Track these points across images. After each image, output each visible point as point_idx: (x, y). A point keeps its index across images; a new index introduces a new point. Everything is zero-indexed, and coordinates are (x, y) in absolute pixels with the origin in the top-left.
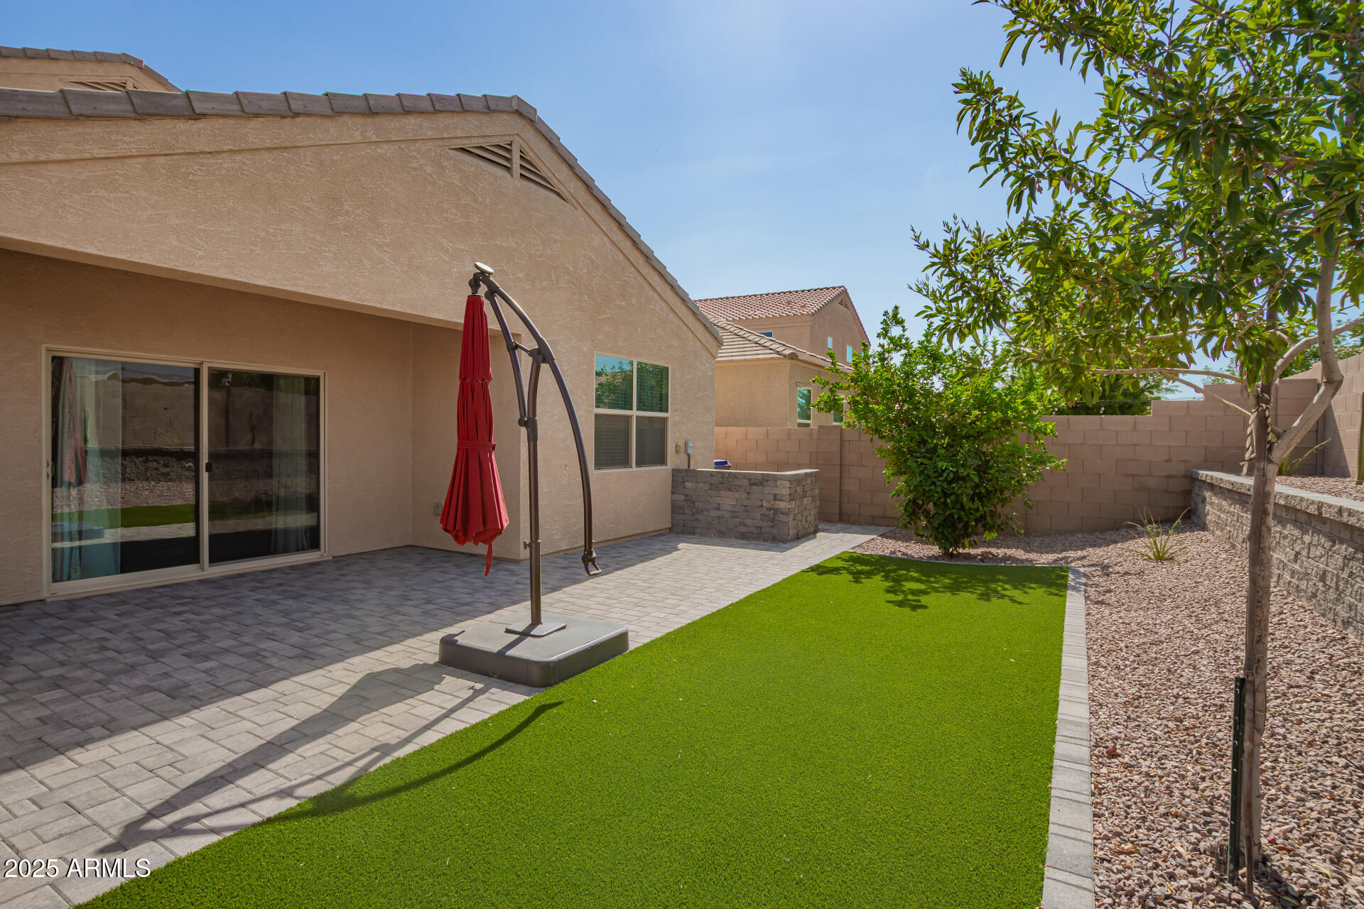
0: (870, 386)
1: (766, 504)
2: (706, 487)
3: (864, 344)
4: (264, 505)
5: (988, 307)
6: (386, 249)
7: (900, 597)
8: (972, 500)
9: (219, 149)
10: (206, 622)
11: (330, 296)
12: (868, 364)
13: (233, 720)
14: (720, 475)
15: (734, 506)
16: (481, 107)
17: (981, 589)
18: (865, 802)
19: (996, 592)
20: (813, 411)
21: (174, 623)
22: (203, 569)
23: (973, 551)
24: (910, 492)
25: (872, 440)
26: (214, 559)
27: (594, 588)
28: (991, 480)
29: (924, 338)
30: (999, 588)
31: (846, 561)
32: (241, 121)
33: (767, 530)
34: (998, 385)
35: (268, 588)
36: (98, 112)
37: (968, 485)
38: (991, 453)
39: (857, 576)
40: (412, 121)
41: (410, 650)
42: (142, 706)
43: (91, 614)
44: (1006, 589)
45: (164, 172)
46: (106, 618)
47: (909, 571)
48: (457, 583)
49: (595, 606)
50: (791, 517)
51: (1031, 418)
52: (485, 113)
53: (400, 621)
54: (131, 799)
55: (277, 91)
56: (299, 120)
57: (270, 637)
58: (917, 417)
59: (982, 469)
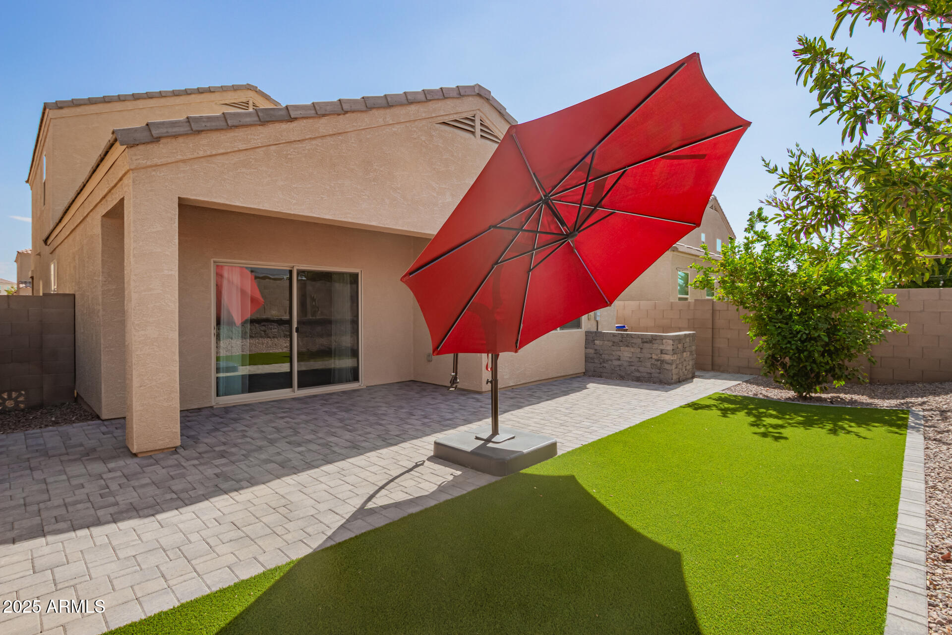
0: (736, 269)
1: (654, 357)
2: (610, 344)
3: (730, 238)
4: (327, 353)
5: (829, 212)
6: (398, 191)
7: (763, 430)
8: (823, 355)
9: (304, 138)
10: (298, 424)
11: (366, 223)
12: (734, 253)
13: (316, 483)
14: (620, 336)
15: (630, 358)
16: (455, 94)
17: (829, 426)
18: (733, 574)
19: (843, 428)
20: (690, 288)
21: (280, 423)
22: (294, 391)
23: (824, 396)
24: (770, 349)
25: (737, 310)
26: (301, 385)
27: (532, 412)
28: (839, 340)
29: (780, 232)
30: (846, 426)
31: (717, 400)
32: (316, 120)
33: (657, 375)
34: (845, 266)
35: (330, 404)
36: (241, 123)
37: (819, 344)
38: (839, 319)
39: (725, 412)
40: (413, 108)
41: (416, 447)
42: (267, 471)
43: (236, 416)
44: (851, 426)
45: (275, 154)
46: (244, 419)
47: (768, 410)
48: (442, 406)
49: (533, 425)
50: (674, 366)
51: (873, 291)
52: (458, 98)
53: (409, 428)
54: (265, 524)
55: (335, 100)
56: (347, 115)
57: (334, 434)
58: (775, 292)
59: (832, 331)
